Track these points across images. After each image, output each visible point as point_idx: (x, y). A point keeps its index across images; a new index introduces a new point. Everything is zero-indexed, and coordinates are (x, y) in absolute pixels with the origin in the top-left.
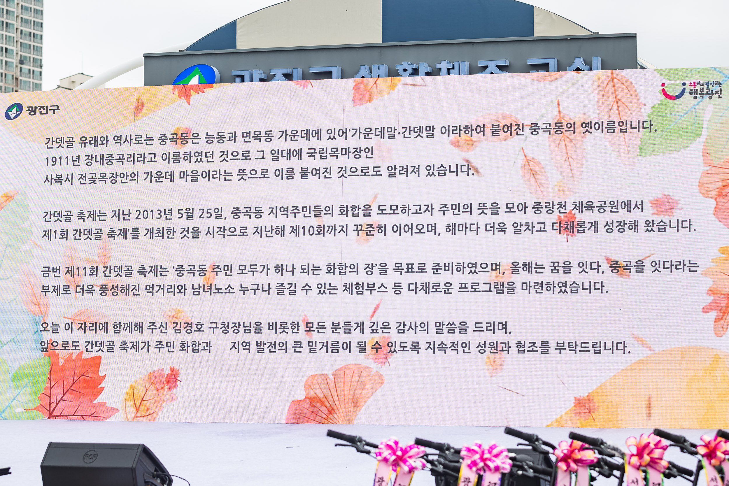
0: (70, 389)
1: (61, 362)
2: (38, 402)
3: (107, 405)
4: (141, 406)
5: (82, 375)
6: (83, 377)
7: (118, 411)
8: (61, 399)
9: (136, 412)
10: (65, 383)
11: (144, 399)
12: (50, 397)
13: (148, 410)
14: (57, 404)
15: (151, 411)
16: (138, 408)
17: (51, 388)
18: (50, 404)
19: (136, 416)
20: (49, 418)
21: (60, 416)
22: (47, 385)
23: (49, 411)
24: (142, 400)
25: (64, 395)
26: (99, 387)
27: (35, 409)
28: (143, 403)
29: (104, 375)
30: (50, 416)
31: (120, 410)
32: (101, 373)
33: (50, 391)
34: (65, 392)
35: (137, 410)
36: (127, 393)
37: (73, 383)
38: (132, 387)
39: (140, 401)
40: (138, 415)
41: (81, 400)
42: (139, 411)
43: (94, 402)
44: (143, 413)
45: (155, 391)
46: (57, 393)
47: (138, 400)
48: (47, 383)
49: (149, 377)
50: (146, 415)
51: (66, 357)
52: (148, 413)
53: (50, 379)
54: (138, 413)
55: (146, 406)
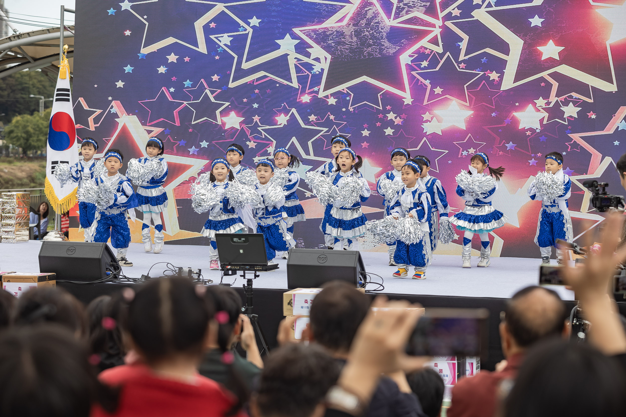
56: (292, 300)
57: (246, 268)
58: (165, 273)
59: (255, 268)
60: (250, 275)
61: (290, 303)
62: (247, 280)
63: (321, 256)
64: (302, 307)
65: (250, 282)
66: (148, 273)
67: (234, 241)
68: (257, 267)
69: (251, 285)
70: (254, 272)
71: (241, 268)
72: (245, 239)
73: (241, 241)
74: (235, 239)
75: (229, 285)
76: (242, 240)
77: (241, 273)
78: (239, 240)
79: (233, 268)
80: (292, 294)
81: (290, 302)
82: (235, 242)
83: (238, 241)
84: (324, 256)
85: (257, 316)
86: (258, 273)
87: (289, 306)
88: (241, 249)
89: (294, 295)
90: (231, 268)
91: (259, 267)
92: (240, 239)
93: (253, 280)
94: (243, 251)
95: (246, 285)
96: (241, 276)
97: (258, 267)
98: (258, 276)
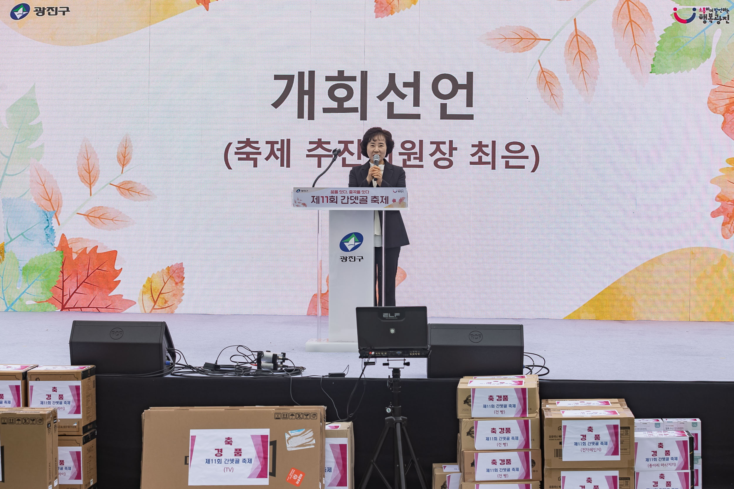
0: (84, 282)
1: (75, 256)
2: (50, 295)
3: (123, 298)
4: (159, 299)
5: (97, 269)
6: (97, 270)
7: (135, 303)
8: (75, 292)
9: (153, 304)
10: (79, 276)
11: (162, 292)
12: (63, 290)
13: (166, 302)
14: (70, 297)
15: (169, 303)
16: (155, 300)
17: (63, 281)
18: (63, 296)
19: (153, 308)
20: (62, 310)
21: (74, 308)
22: (59, 278)
23: (62, 303)
24: (160, 293)
25: (78, 288)
26: (115, 280)
27: (46, 301)
28: (160, 296)
29: (120, 268)
30: (63, 308)
31: (137, 302)
32: (117, 268)
33: (63, 283)
34: (78, 285)
35: (155, 303)
36: (144, 286)
37: (88, 277)
38: (150, 280)
39: (158, 294)
40: (156, 307)
41: (96, 292)
42: (157, 303)
43: (109, 295)
44: (161, 305)
45: (174, 285)
46: (70, 286)
47: (156, 292)
48: (60, 276)
49: (167, 271)
50: (164, 307)
51: (80, 252)
52: (167, 305)
53: (63, 273)
54: (156, 306)
55: (164, 298)
56: (470, 396)
57: (397, 354)
58: (233, 359)
59: (411, 354)
60: (397, 363)
61: (467, 401)
62: (392, 369)
63: (474, 333)
64: (485, 406)
65: (396, 371)
66: (217, 361)
67: (384, 317)
68: (414, 351)
69: (399, 376)
70: (403, 359)
71: (389, 354)
72: (400, 314)
73: (393, 317)
74: (385, 315)
75: (343, 375)
76: (395, 315)
77: (385, 360)
78: (391, 316)
79: (378, 354)
80: (470, 389)
81: (467, 399)
82: (385, 319)
83: (389, 317)
84: (478, 333)
85: (406, 418)
86: (408, 360)
87: (466, 405)
88: (393, 327)
89: (474, 390)
90: (375, 354)
91: (416, 351)
92: (392, 314)
93: (400, 369)
94: (396, 331)
95: (391, 377)
96: (384, 364)
97: (415, 353)
98: (408, 364)
